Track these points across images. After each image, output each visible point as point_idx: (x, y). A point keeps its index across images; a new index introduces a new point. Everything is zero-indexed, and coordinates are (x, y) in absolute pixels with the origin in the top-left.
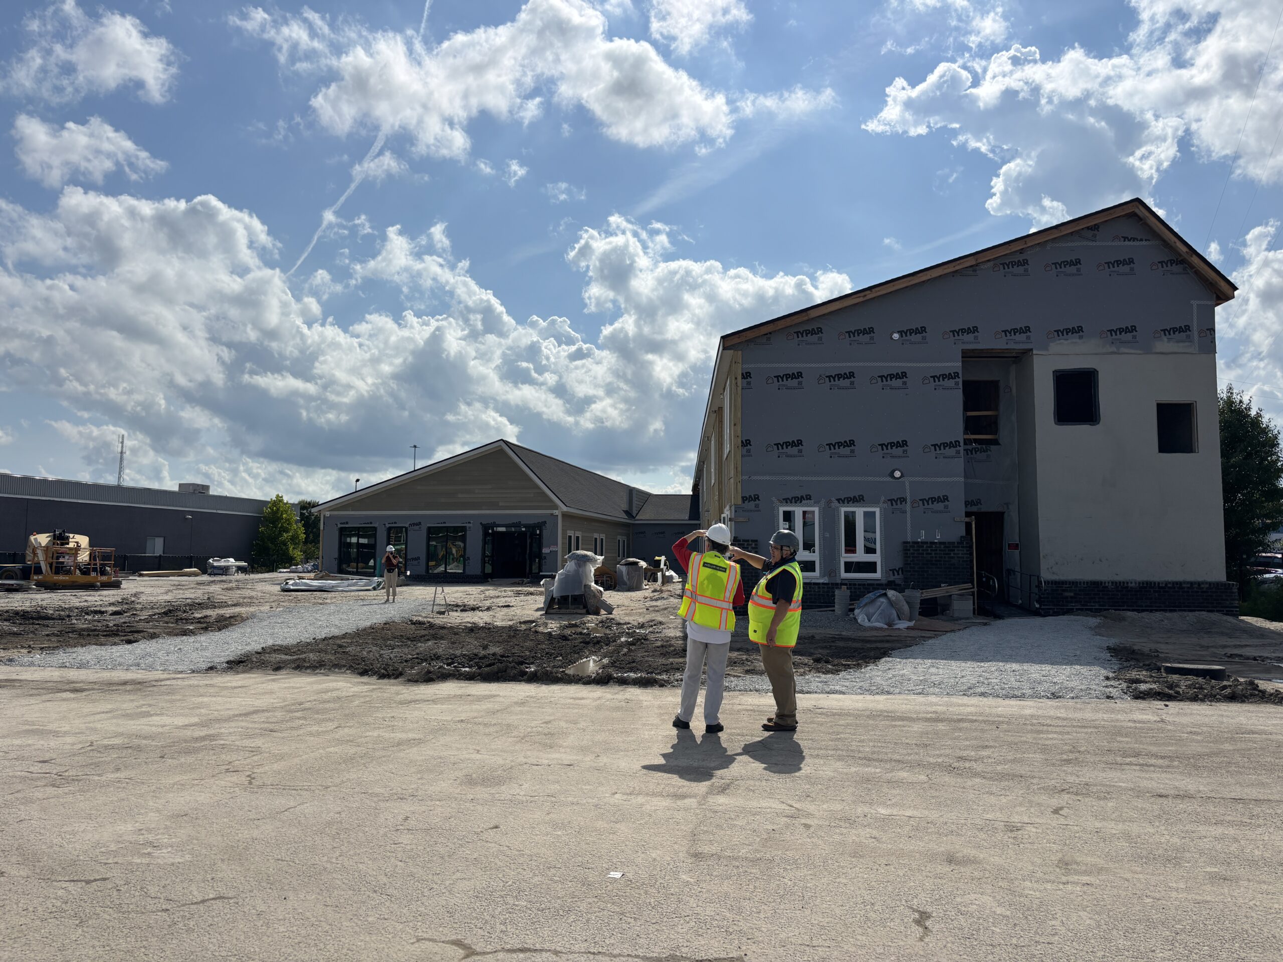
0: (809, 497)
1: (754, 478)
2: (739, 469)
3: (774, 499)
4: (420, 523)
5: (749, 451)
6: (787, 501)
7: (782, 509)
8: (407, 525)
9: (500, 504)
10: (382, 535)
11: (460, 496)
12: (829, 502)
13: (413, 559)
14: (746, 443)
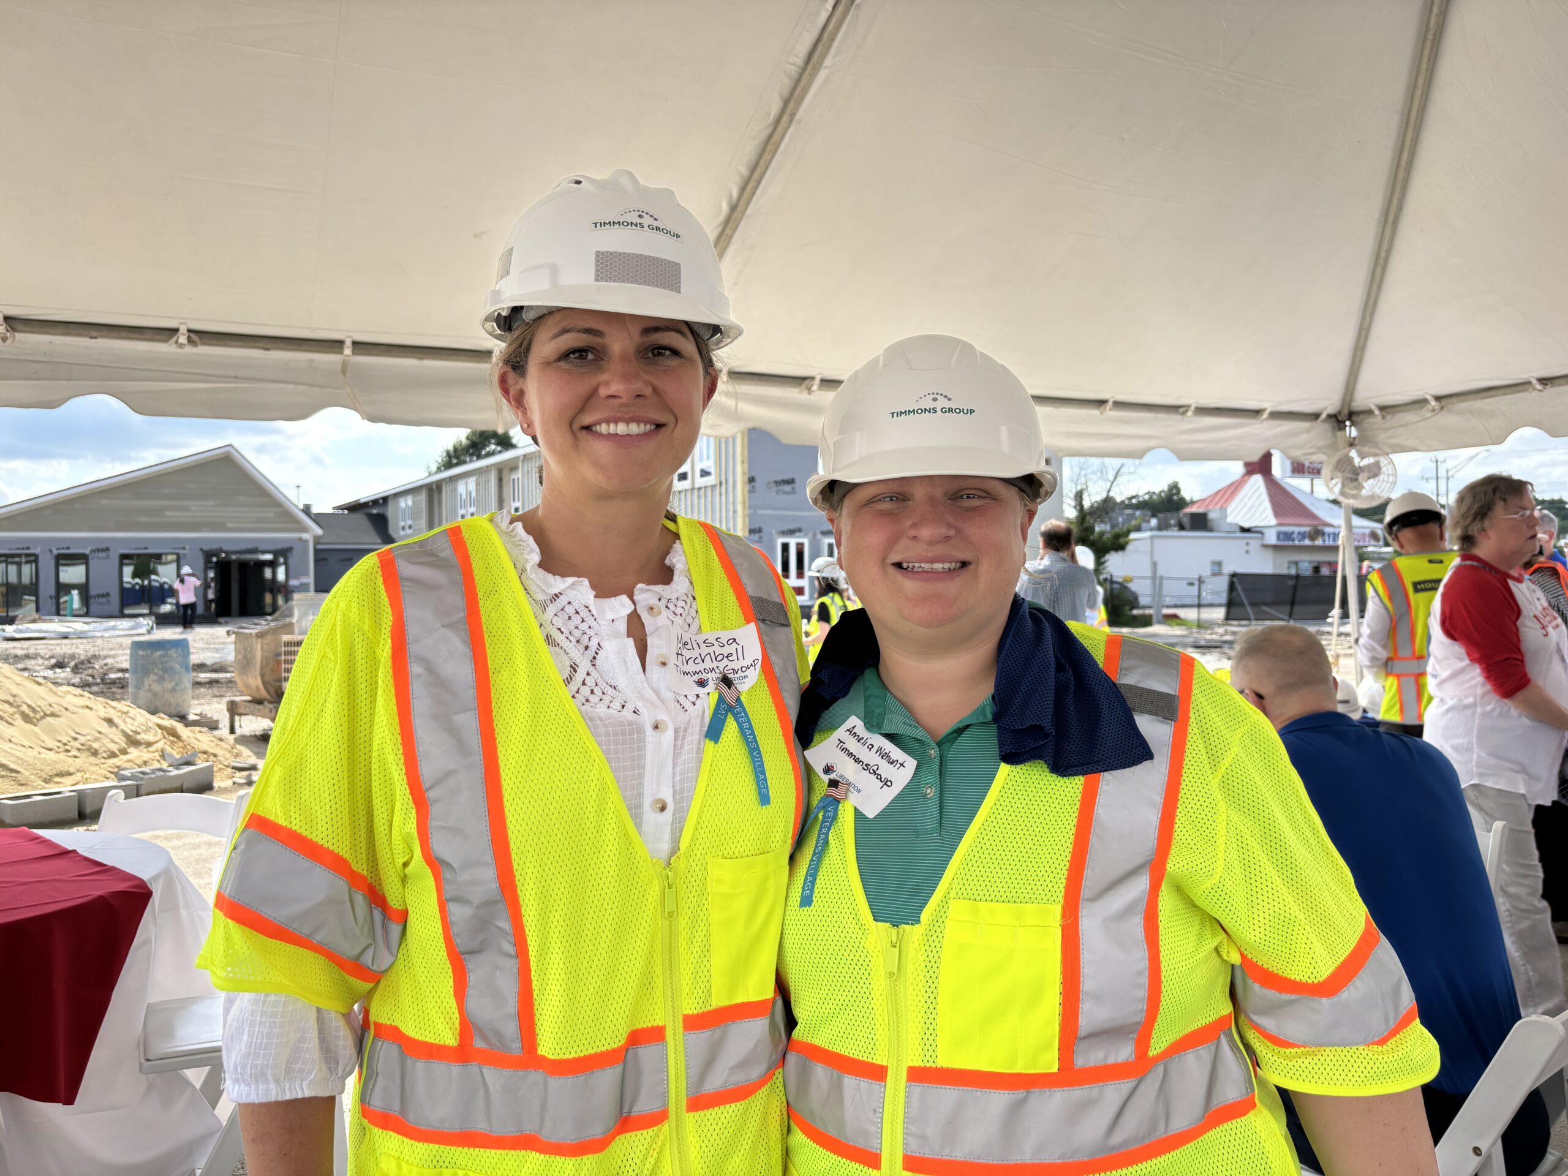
0: (800, 530)
1: (760, 512)
2: (747, 504)
3: (774, 532)
4: (107, 549)
5: (753, 487)
6: (784, 533)
7: (780, 541)
8: (87, 551)
9: (229, 525)
10: (47, 564)
11: (168, 513)
12: (815, 535)
13: (99, 596)
14: (752, 480)
